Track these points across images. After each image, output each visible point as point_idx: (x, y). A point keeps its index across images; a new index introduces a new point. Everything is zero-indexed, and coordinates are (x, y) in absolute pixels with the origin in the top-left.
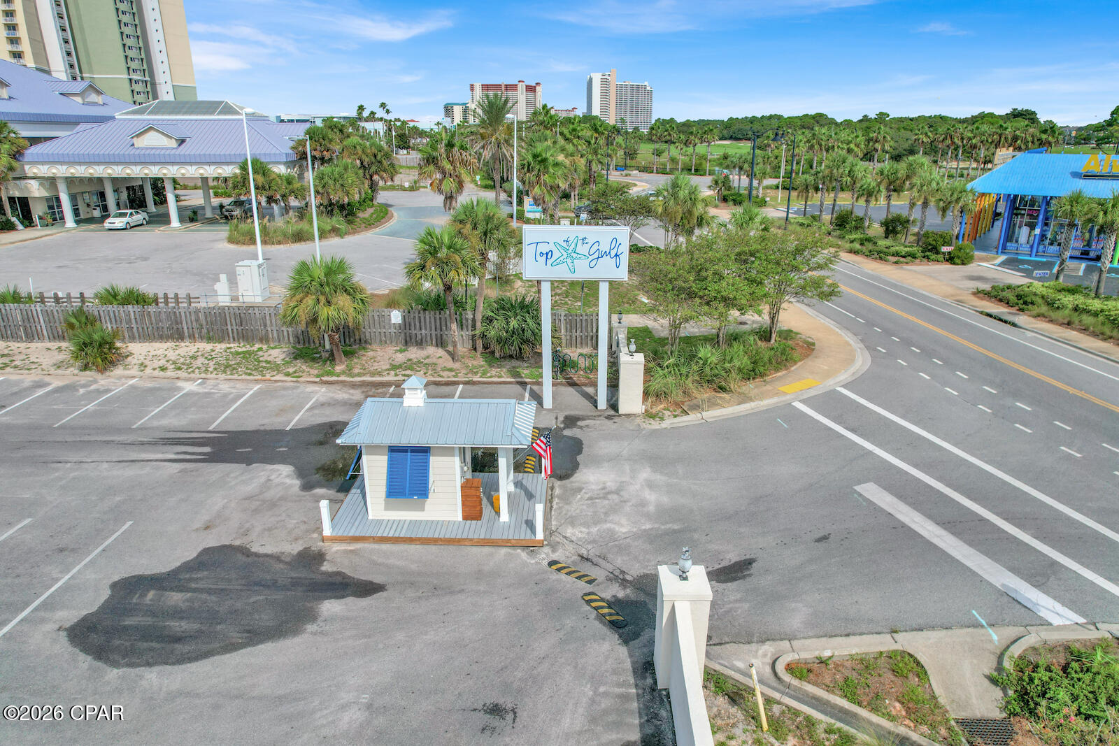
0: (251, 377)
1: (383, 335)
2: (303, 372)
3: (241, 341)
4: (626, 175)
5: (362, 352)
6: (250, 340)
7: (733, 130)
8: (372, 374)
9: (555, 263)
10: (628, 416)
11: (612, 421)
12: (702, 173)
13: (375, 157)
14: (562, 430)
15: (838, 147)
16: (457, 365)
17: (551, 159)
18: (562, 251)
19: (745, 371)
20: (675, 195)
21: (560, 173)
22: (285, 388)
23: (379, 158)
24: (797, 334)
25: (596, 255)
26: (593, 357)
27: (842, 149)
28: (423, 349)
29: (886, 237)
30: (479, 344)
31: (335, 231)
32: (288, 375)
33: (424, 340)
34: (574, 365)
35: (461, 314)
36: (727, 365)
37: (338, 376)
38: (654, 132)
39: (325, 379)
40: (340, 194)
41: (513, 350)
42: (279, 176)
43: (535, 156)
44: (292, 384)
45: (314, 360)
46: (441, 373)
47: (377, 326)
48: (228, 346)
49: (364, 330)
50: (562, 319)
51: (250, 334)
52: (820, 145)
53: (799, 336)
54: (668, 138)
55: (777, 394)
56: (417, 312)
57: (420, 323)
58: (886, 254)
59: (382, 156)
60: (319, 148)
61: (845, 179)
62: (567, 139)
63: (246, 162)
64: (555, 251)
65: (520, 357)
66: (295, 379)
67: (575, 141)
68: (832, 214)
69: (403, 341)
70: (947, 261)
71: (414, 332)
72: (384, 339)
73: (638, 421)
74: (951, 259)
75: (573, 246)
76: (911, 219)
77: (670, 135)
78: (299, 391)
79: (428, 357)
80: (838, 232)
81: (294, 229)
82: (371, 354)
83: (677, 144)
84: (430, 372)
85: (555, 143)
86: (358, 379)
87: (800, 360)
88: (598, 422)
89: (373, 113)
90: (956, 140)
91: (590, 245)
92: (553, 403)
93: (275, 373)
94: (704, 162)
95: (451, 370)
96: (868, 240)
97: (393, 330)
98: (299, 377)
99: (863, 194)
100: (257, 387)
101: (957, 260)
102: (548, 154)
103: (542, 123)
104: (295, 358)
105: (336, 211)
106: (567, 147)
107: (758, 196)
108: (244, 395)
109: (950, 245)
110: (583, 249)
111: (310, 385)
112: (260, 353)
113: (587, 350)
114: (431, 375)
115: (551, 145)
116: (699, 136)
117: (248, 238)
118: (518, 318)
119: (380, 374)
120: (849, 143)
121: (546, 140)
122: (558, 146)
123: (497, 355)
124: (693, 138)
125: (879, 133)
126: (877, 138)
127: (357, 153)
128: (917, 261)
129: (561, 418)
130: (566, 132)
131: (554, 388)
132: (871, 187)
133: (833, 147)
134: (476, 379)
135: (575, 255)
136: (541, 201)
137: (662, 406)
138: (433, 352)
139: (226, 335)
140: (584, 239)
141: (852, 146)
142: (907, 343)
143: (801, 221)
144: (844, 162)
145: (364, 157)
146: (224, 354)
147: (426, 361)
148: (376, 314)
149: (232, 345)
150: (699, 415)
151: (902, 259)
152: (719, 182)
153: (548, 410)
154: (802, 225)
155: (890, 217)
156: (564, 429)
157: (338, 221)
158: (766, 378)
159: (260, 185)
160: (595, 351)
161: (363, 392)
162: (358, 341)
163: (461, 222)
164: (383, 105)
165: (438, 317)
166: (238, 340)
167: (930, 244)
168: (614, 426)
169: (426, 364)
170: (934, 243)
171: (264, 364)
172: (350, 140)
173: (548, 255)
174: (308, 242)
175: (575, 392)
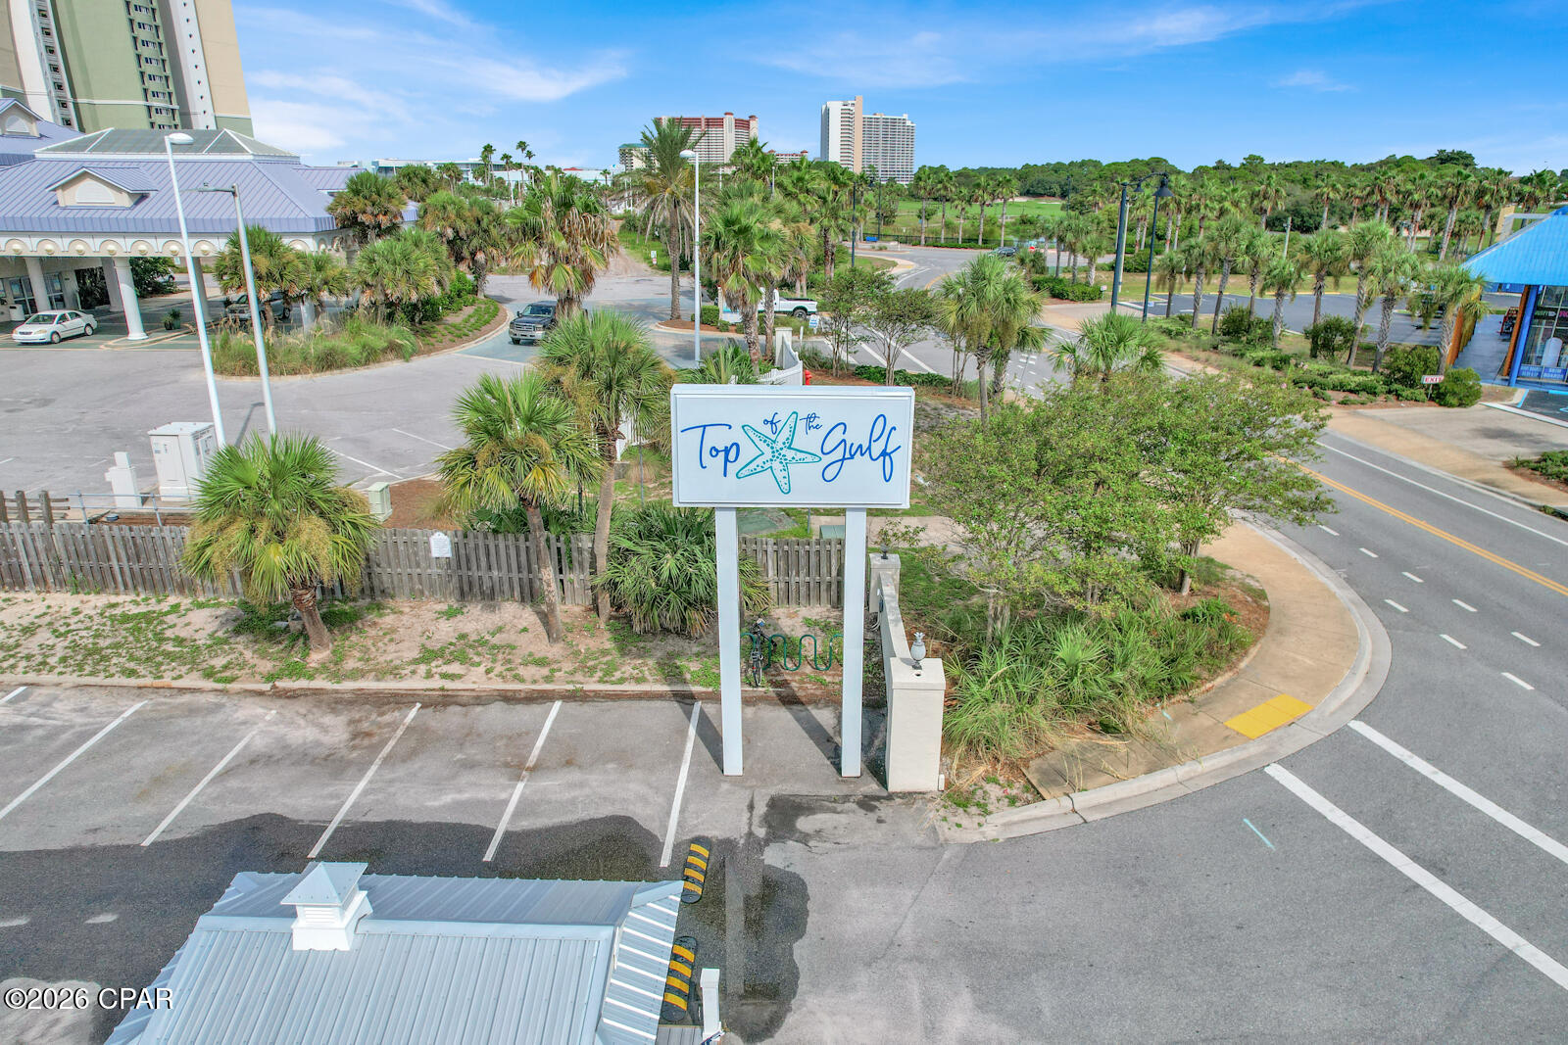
0: (133, 681)
1: (416, 579)
2: (242, 666)
3: (140, 589)
4: (881, 249)
5: (372, 617)
6: (159, 587)
7: (1033, 183)
8: (381, 674)
9: (744, 472)
10: (909, 796)
11: (873, 816)
12: (993, 245)
13: (479, 222)
14: (761, 845)
15: (1206, 206)
16: (555, 651)
17: (756, 228)
18: (762, 445)
19: (1152, 684)
20: (978, 294)
21: (772, 252)
22: (192, 711)
23: (484, 224)
24: (1225, 567)
25: (838, 454)
26: (834, 629)
27: (1212, 209)
28: (492, 609)
29: (1314, 356)
30: (605, 601)
31: (394, 350)
32: (209, 674)
33: (497, 588)
34: (792, 648)
35: (568, 541)
36: (1118, 675)
37: (311, 677)
38: (922, 184)
39: (284, 684)
40: (403, 287)
41: (671, 619)
42: (301, 256)
43: (729, 223)
44: (212, 698)
45: (272, 636)
46: (521, 671)
47: (403, 561)
48: (113, 599)
49: (378, 570)
50: (770, 550)
51: (157, 577)
52: (1179, 204)
53: (1230, 573)
54: (942, 192)
55: (1230, 739)
56: (481, 536)
57: (488, 555)
58: (1323, 387)
59: (490, 223)
60: (369, 209)
61: (1241, 259)
62: (788, 194)
63: (237, 234)
64: (744, 443)
65: (682, 631)
66: (220, 686)
67: (801, 197)
68: (1216, 314)
69: (457, 592)
70: (1431, 399)
71: (475, 573)
72: (418, 587)
73: (932, 815)
74: (1438, 396)
75: (785, 434)
76: (1360, 326)
77: (946, 188)
78: (219, 717)
79: (500, 630)
80: (1231, 346)
81: (320, 347)
82: (388, 620)
83: (956, 202)
84: (499, 668)
85: (766, 199)
86: (349, 685)
87: (1254, 642)
88: (843, 819)
89: (506, 157)
90: (1388, 195)
91: (823, 432)
92: (745, 758)
93: (184, 669)
94: (996, 229)
95: (541, 662)
96: (1285, 360)
97: (435, 571)
98: (232, 680)
99: (1272, 284)
100: (133, 708)
101: (1450, 399)
102: (752, 221)
103: (748, 168)
104: (237, 632)
105: (399, 315)
106: (787, 206)
107: (1087, 284)
108: (95, 733)
109: (1437, 373)
110: (808, 441)
111: (250, 700)
112: (171, 619)
113: (818, 611)
114: (500, 675)
115: (760, 203)
116: (990, 189)
117: (241, 363)
118: (678, 555)
119: (394, 672)
120: (1222, 200)
121: (751, 195)
122: (771, 206)
123: (637, 629)
124: (981, 192)
125: (1269, 185)
126: (1266, 193)
127: (448, 217)
128: (1380, 399)
129: (761, 809)
130: (787, 181)
131: (750, 710)
132: (1286, 271)
133: (1198, 205)
134: (591, 686)
135: (790, 454)
136: (740, 302)
137: (981, 770)
138: (515, 615)
139: (109, 578)
140: (810, 418)
141: (1227, 204)
142: (1441, 588)
143: (1165, 326)
144: (1237, 231)
145: (459, 223)
146: (97, 619)
147: (496, 640)
148: (400, 540)
149: (120, 599)
150: (1066, 802)
151: (1352, 397)
152: (1027, 260)
153: (735, 780)
154: (1168, 332)
155: (1321, 321)
156: (767, 842)
157: (400, 332)
158: (1194, 693)
159: (263, 271)
160: (836, 613)
161: (351, 722)
162: (367, 592)
163: (560, 360)
164: (522, 145)
165: (522, 546)
166: (135, 587)
167: (1399, 370)
168: (878, 834)
169: (494, 647)
170: (1408, 369)
171: (169, 647)
172: (437, 195)
173: (730, 453)
174: (345, 370)
175: (794, 724)
